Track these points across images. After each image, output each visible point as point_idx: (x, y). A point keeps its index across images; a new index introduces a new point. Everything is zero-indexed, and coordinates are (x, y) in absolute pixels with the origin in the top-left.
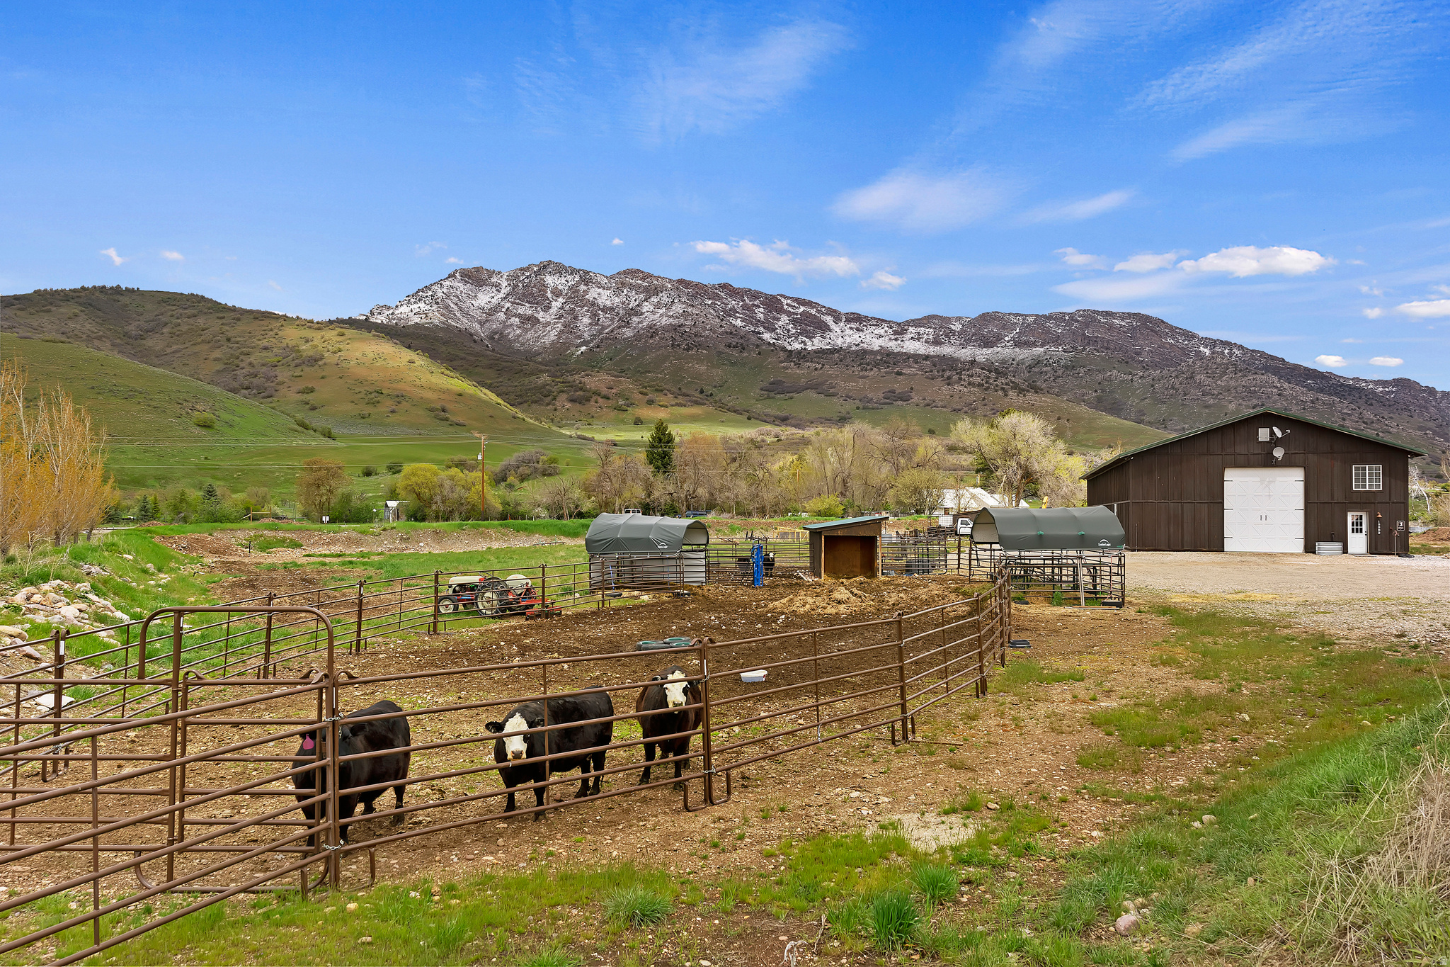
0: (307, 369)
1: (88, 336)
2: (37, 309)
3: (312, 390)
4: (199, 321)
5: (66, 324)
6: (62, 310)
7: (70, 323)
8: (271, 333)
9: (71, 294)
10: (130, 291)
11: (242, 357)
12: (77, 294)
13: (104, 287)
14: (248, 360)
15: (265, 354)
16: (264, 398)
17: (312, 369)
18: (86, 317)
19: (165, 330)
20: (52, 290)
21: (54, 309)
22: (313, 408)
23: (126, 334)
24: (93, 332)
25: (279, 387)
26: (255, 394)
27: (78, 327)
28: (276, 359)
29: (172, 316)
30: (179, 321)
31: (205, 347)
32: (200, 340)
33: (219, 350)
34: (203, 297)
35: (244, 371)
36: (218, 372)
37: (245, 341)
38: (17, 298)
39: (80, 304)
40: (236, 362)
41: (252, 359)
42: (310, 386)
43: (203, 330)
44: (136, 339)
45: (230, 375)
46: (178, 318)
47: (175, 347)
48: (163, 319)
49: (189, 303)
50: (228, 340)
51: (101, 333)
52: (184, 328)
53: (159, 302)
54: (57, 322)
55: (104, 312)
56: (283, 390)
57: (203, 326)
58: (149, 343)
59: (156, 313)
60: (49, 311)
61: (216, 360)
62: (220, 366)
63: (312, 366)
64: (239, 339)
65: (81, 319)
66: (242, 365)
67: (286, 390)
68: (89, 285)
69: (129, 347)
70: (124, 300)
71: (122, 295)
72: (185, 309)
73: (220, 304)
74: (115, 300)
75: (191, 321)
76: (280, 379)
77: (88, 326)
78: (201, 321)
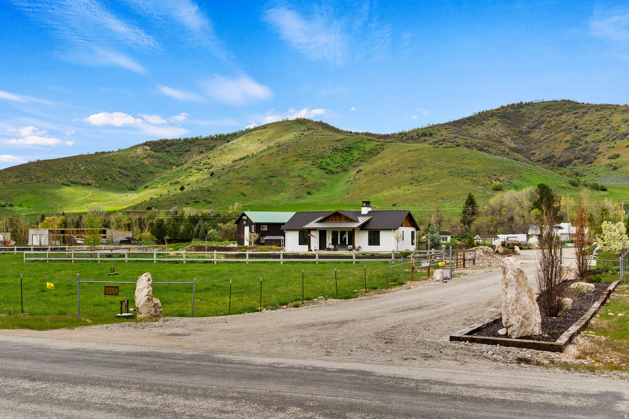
0: (618, 142)
1: (500, 136)
2: (477, 123)
3: (618, 156)
4: (563, 117)
5: (490, 130)
6: (489, 122)
7: (492, 129)
8: (604, 119)
9: (495, 112)
10: (528, 104)
11: (582, 138)
12: (498, 111)
13: (513, 105)
14: (585, 139)
15: (597, 134)
16: (587, 164)
17: (622, 141)
18: (501, 124)
19: (543, 126)
20: (486, 111)
21: (485, 122)
22: (615, 169)
23: (521, 132)
24: (502, 133)
25: (598, 156)
26: (581, 162)
27: (495, 131)
28: (602, 137)
29: (548, 116)
30: (551, 119)
31: (562, 134)
32: (559, 130)
33: (569, 135)
34: (569, 101)
35: (581, 147)
36: (566, 149)
37: (586, 127)
38: (469, 119)
39: (499, 117)
40: (578, 141)
41: (588, 139)
42: (617, 153)
43: (564, 123)
44: (526, 134)
45: (572, 151)
46: (551, 117)
47: (546, 136)
48: (542, 119)
49: (559, 107)
50: (576, 128)
51: (507, 133)
52: (553, 123)
53: (542, 109)
54: (485, 130)
55: (511, 120)
56: (600, 158)
57: (564, 120)
58: (532, 135)
59: (539, 116)
60: (483, 124)
61: (567, 141)
62: (567, 145)
63: (623, 139)
64: (582, 126)
65: (498, 126)
66: (580, 143)
67: (602, 157)
68: (505, 104)
69: (521, 139)
70: (523, 110)
71: (523, 107)
72: (556, 110)
73: (579, 103)
74: (518, 112)
75: (558, 118)
76: (600, 150)
77: (501, 130)
78: (564, 117)
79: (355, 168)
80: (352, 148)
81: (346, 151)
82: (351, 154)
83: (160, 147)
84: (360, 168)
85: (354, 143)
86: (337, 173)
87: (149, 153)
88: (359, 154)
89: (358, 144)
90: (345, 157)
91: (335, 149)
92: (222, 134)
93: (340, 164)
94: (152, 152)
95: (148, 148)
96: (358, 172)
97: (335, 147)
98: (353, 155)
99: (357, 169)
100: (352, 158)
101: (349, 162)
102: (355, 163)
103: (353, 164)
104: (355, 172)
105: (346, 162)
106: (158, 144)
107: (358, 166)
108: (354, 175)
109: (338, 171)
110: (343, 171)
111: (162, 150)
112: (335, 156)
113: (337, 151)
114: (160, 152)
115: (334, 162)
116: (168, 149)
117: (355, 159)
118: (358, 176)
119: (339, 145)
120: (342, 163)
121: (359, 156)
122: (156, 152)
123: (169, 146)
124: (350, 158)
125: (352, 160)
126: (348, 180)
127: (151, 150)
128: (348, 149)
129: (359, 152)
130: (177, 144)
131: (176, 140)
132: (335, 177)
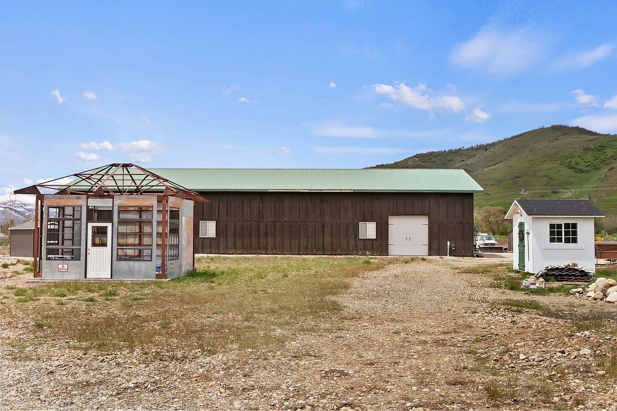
79: (608, 166)
80: (605, 147)
81: (598, 150)
82: (604, 153)
83: (427, 158)
84: (614, 165)
85: (608, 142)
86: (587, 171)
87: (417, 163)
88: (612, 152)
89: (612, 142)
90: (597, 156)
91: (586, 148)
92: (482, 144)
93: (591, 162)
94: (420, 162)
95: (417, 159)
96: (610, 170)
97: (586, 146)
98: (606, 153)
99: (610, 167)
100: (604, 157)
101: (601, 161)
102: (608, 161)
103: (606, 162)
104: (607, 170)
105: (597, 161)
106: (426, 156)
107: (611, 164)
108: (605, 173)
109: (588, 169)
110: (594, 169)
111: (429, 160)
112: (586, 155)
113: (589, 151)
114: (427, 162)
115: (584, 161)
116: (434, 159)
117: (608, 157)
118: (610, 174)
119: (591, 145)
120: (592, 162)
121: (613, 154)
122: (423, 162)
123: (435, 157)
124: (603, 156)
125: (605, 158)
126: (598, 178)
127: (419, 161)
128: (601, 148)
129: (613, 150)
130: (442, 155)
131: (442, 152)
132: (584, 175)
